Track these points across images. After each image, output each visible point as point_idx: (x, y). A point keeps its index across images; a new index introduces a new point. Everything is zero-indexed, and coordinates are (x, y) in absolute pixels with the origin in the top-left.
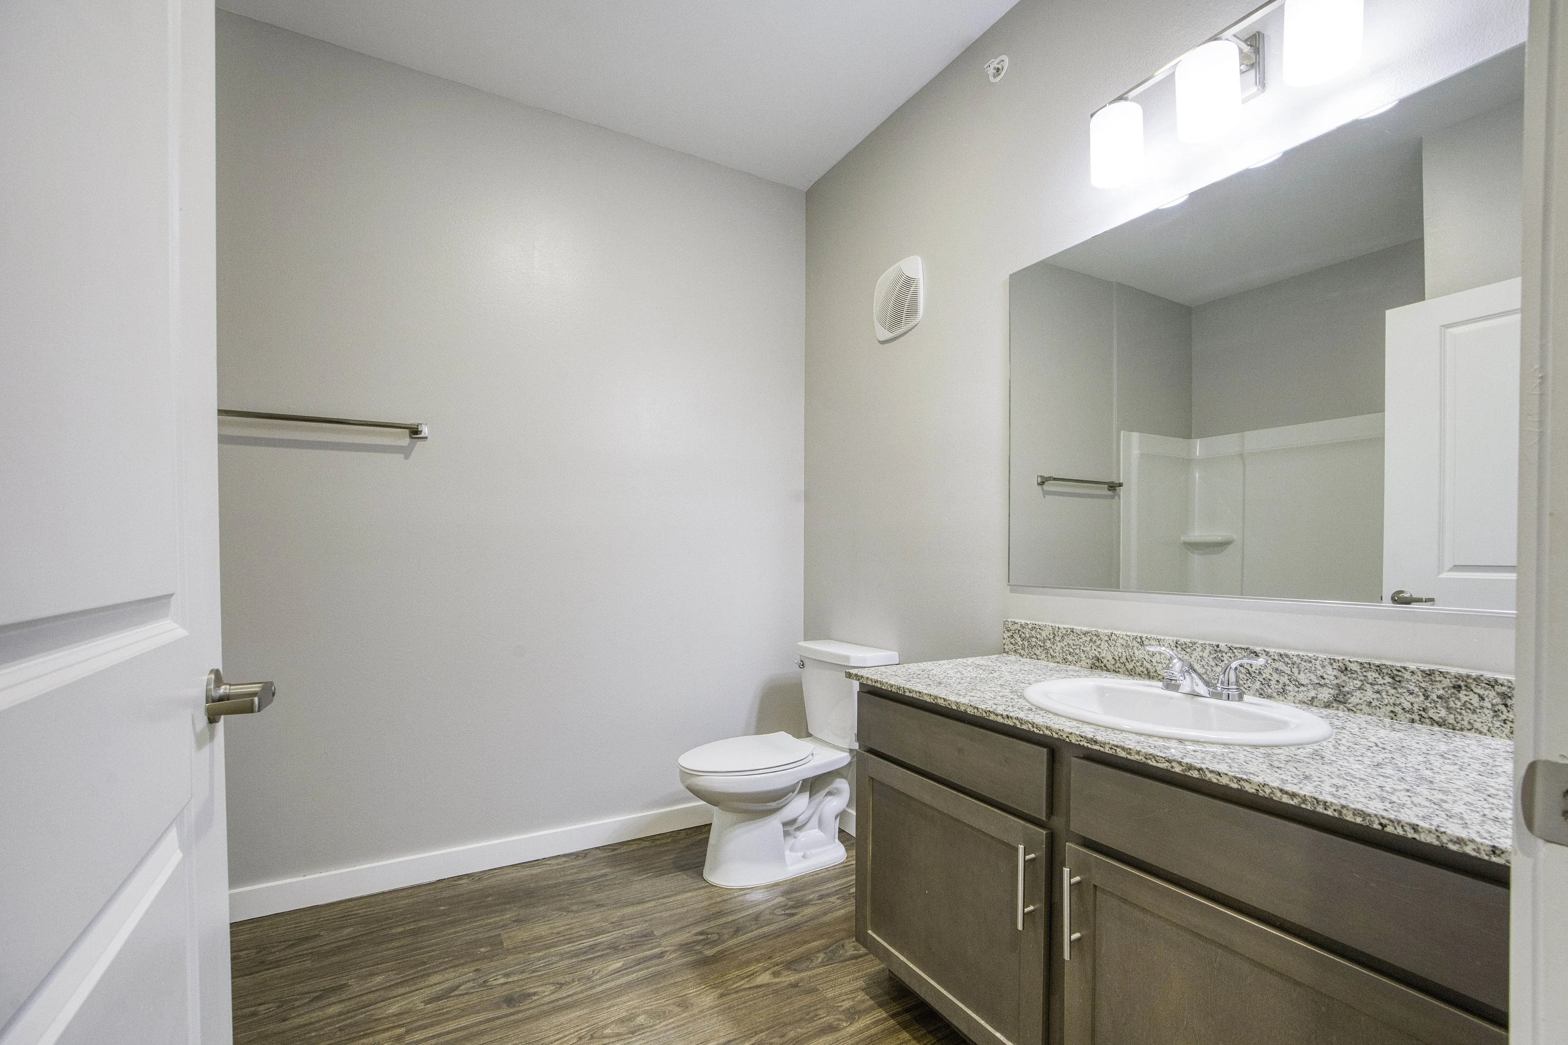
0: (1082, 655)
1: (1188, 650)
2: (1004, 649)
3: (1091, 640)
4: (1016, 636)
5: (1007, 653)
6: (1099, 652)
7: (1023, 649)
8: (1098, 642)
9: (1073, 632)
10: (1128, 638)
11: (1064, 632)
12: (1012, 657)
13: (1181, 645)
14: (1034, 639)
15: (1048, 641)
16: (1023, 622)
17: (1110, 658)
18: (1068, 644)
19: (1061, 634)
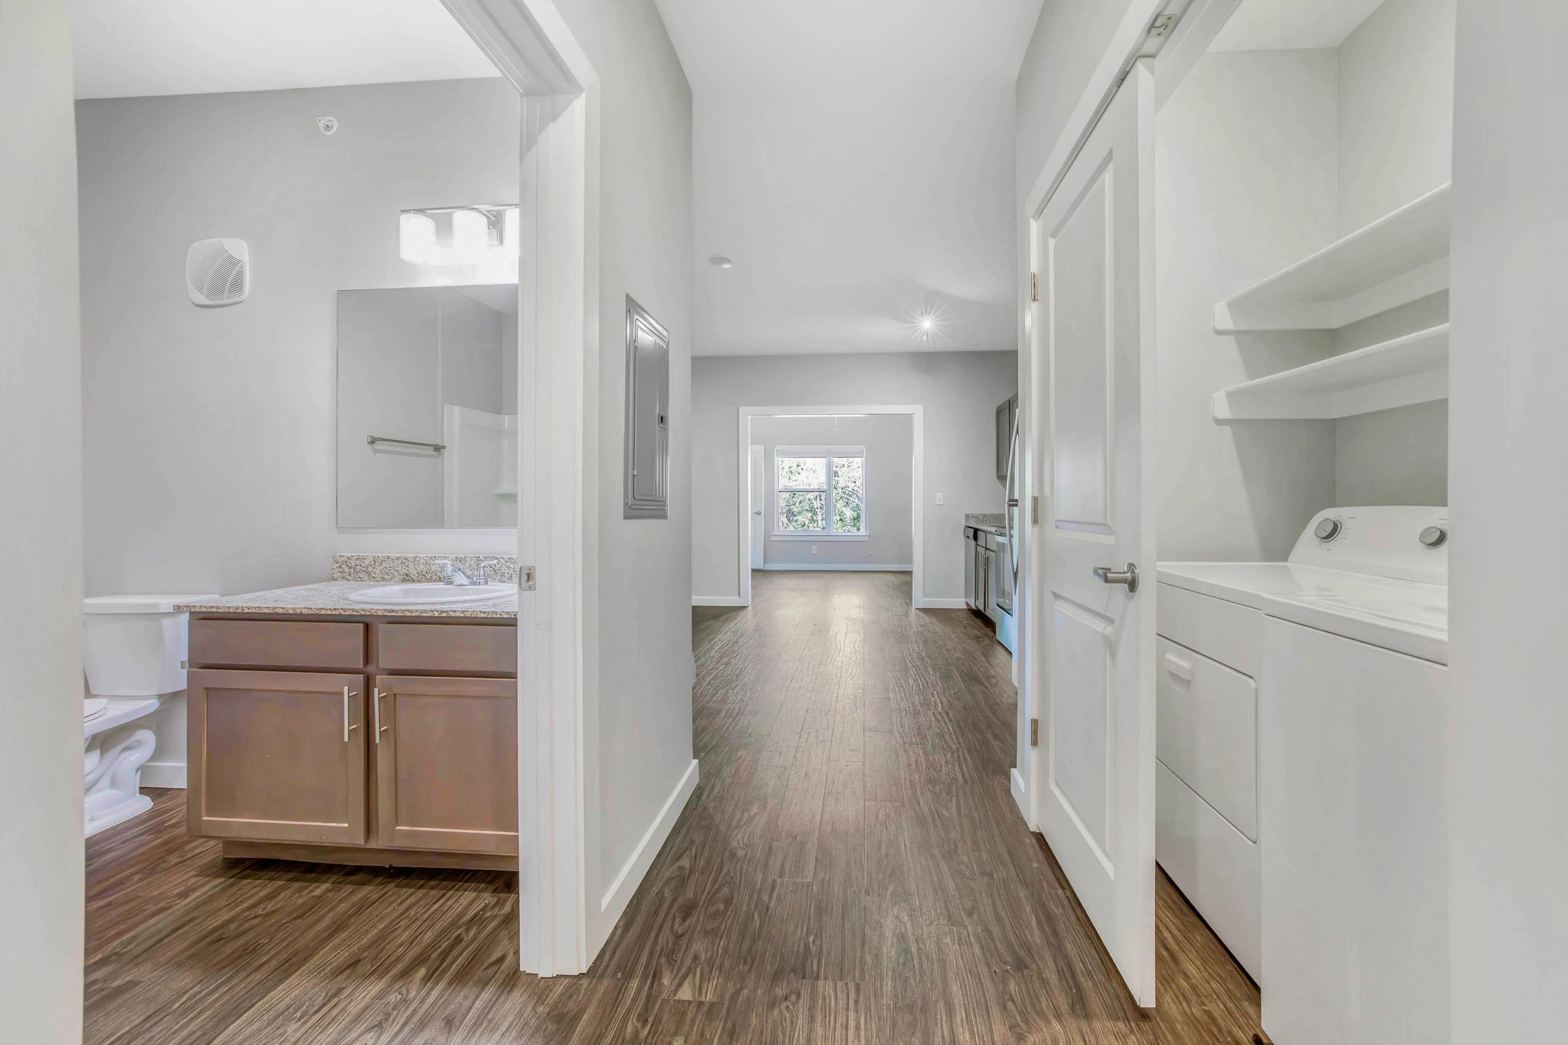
0: (396, 573)
1: (463, 562)
2: (333, 577)
3: (402, 562)
4: (344, 566)
5: (336, 580)
6: (408, 570)
7: (350, 575)
8: (407, 563)
9: (389, 558)
10: (426, 558)
11: (382, 559)
12: (341, 582)
13: (459, 559)
14: (359, 567)
15: (370, 567)
16: (349, 555)
17: (415, 573)
18: (386, 567)
19: (380, 561)
